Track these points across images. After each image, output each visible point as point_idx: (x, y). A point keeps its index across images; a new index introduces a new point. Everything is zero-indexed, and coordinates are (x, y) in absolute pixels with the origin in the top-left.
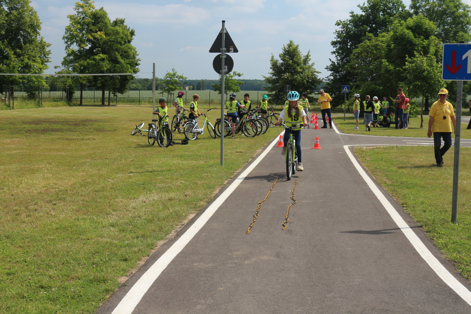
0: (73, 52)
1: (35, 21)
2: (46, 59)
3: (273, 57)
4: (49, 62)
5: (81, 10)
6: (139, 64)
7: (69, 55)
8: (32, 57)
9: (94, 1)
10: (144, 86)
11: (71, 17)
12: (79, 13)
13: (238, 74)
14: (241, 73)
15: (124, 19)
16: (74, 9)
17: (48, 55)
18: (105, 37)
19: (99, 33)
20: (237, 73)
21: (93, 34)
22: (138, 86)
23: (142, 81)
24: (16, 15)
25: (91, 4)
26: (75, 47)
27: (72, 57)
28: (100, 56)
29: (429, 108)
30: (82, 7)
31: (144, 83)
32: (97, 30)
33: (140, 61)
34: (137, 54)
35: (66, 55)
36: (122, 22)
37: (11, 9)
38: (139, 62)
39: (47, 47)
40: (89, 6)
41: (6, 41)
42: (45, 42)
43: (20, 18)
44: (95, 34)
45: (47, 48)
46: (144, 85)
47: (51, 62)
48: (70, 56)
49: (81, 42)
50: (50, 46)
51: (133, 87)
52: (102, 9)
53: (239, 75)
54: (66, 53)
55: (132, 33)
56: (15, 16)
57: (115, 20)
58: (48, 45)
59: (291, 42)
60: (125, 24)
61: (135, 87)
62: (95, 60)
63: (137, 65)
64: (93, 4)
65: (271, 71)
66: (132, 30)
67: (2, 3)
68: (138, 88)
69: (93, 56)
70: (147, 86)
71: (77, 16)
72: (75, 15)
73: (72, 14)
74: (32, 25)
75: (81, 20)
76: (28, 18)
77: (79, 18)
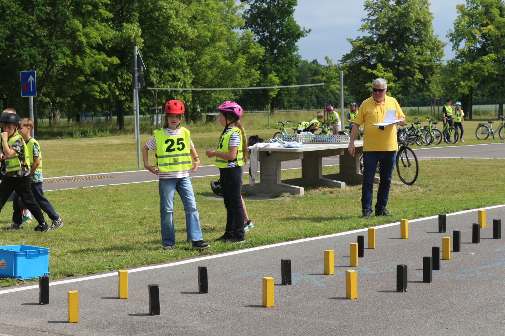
0: (463, 52)
7: (458, 57)
8: (416, 61)
11: (460, 9)
12: (468, 2)
18: (496, 31)
19: (490, 27)
21: (482, 28)
24: (401, 10)
26: (463, 45)
27: (460, 60)
28: (490, 57)
32: (489, 22)
37: (398, 3)
42: (439, 42)
43: (404, 15)
44: (485, 28)
45: (442, 48)
50: (445, 46)
54: (456, 54)
56: (400, 11)
58: (443, 45)
62: (482, 61)
69: (481, 56)
71: (466, 6)
72: (464, 5)
73: (460, 4)
74: (419, 21)
75: (471, 11)
76: (413, 13)
77: (469, 8)
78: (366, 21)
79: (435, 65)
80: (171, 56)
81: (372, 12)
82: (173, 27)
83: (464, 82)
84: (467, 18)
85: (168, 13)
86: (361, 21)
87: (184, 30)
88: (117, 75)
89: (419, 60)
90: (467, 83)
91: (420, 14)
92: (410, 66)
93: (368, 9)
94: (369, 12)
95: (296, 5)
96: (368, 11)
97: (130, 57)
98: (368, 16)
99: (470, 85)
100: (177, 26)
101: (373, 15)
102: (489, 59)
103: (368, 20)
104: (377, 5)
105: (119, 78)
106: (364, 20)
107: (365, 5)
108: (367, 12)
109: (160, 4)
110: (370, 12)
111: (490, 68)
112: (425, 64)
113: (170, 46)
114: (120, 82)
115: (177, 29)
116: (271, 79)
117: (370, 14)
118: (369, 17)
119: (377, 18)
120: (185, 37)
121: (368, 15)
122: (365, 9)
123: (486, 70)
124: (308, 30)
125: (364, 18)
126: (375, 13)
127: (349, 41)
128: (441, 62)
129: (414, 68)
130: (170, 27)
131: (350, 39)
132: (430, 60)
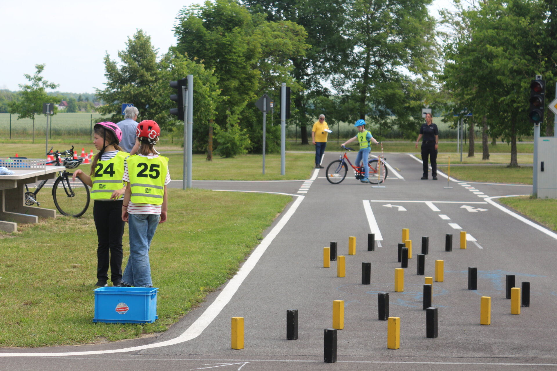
3: (108, 56)
13: (50, 86)
14: (56, 84)
20: (49, 83)
29: (309, 139)
53: (53, 86)
59: (140, 32)
65: (106, 80)
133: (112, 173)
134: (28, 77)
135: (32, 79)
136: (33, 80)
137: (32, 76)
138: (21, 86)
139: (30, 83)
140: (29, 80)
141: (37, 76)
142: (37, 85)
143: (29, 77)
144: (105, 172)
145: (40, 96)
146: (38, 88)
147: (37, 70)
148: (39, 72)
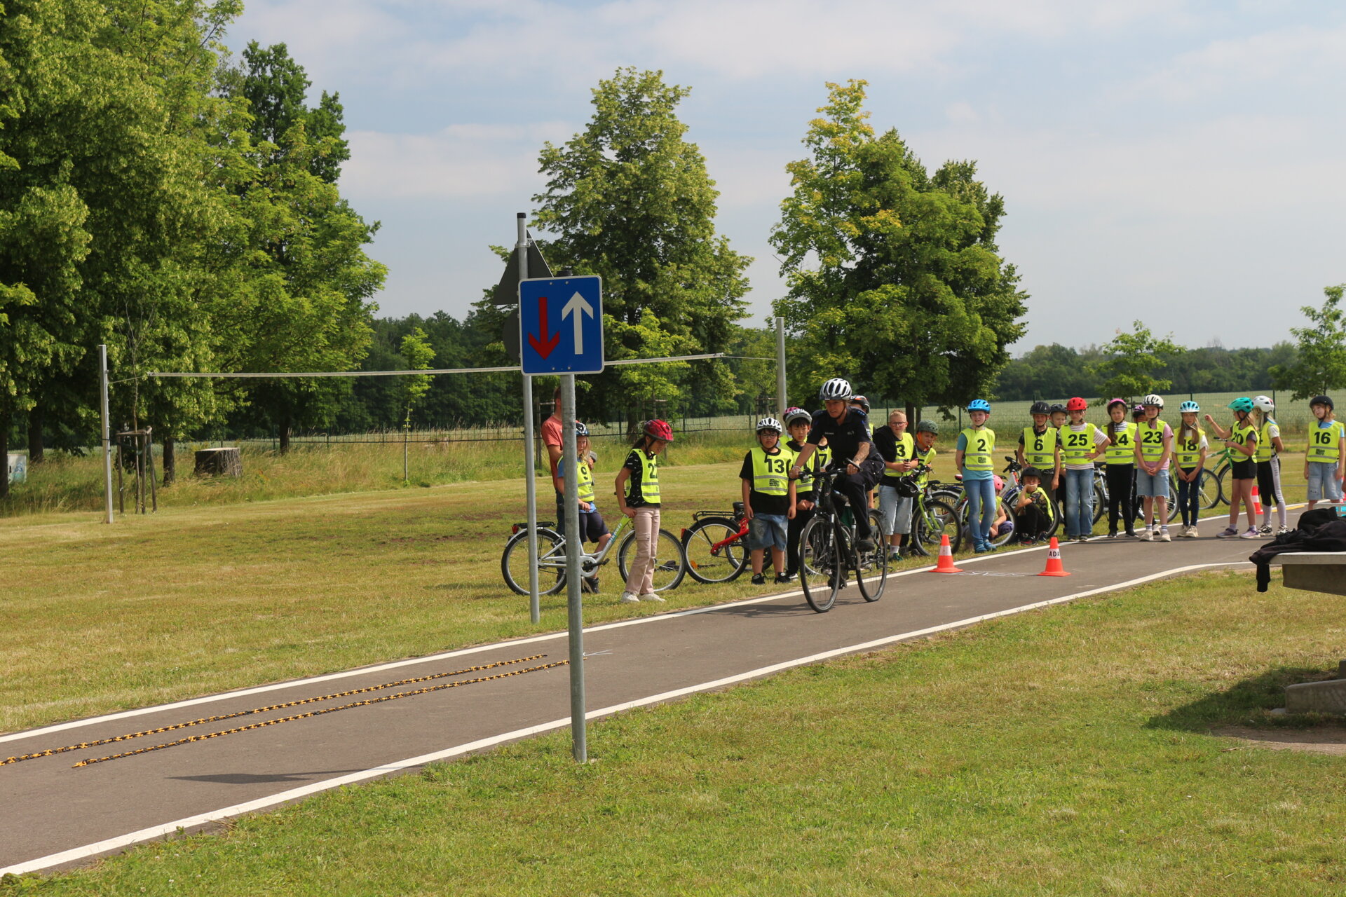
0: (808, 281)
1: (695, 189)
2: (734, 307)
4: (743, 316)
5: (826, 143)
6: (1025, 309)
7: (797, 292)
8: (684, 304)
9: (869, 113)
10: (1243, 377)
11: (799, 171)
12: (820, 153)
15: (973, 163)
16: (806, 143)
17: (740, 295)
18: (899, 225)
19: (882, 215)
21: (863, 219)
22: (1219, 376)
23: (1235, 359)
24: (638, 173)
25: (857, 120)
27: (803, 299)
28: (886, 293)
30: (829, 133)
31: (1242, 364)
32: (878, 204)
33: (1026, 298)
34: (1015, 276)
35: (786, 291)
36: (966, 172)
37: (625, 154)
38: (1025, 303)
39: (741, 267)
40: (853, 129)
41: (605, 257)
42: (733, 254)
43: (647, 184)
44: (871, 218)
45: (739, 271)
46: (1240, 372)
47: (749, 315)
48: (798, 295)
49: (829, 247)
50: (747, 264)
51: (1200, 382)
52: (891, 137)
54: (789, 285)
55: (996, 208)
56: (635, 176)
57: (942, 168)
58: (743, 263)
60: (975, 178)
61: (1209, 382)
62: (868, 303)
63: (1016, 311)
64: (864, 121)
66: (994, 198)
67: (600, 138)
68: (1218, 383)
69: (863, 290)
70: (1251, 374)
71: (814, 163)
72: (808, 161)
73: (798, 160)
74: (686, 201)
75: (828, 176)
76: (673, 181)
77: (822, 170)
78: (544, 203)
79: (729, 313)
80: (151, 283)
81: (561, 177)
82: (165, 198)
83: (824, 355)
84: (817, 195)
85: (156, 160)
86: (533, 199)
87: (197, 209)
88: (15, 339)
89: (690, 302)
90: (833, 359)
91: (690, 182)
92: (670, 318)
93: (549, 171)
94: (550, 179)
95: (347, 158)
96: (550, 174)
97: (47, 285)
98: (549, 188)
99: (840, 365)
100: (177, 197)
101: (561, 186)
102: (884, 296)
103: (550, 198)
104: (572, 160)
105: (18, 345)
106: (540, 199)
107: (540, 160)
108: (546, 178)
109: (132, 134)
110: (555, 176)
111: (898, 320)
112: (705, 312)
113: (150, 256)
114: (23, 358)
115: (180, 206)
116: (411, 347)
117: (554, 182)
118: (550, 190)
119: (575, 193)
120: (197, 230)
121: (550, 184)
122: (542, 170)
123: (889, 325)
124: (372, 225)
125: (540, 194)
126: (566, 180)
127: (497, 253)
128: (742, 306)
129: (679, 322)
130: (158, 200)
131: (500, 248)
132: (713, 302)
133: (1126, 442)
134: (1310, 313)
135: (1319, 316)
136: (1320, 319)
137: (1319, 310)
138: (1296, 333)
139: (1314, 326)
140: (1313, 319)
141: (1329, 310)
142: (1330, 329)
143: (1313, 312)
144: (1120, 442)
145: (1338, 352)
146: (1333, 333)
147: (1328, 298)
148: (1334, 301)
